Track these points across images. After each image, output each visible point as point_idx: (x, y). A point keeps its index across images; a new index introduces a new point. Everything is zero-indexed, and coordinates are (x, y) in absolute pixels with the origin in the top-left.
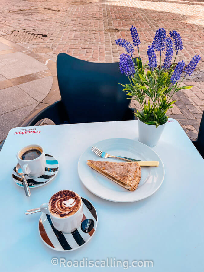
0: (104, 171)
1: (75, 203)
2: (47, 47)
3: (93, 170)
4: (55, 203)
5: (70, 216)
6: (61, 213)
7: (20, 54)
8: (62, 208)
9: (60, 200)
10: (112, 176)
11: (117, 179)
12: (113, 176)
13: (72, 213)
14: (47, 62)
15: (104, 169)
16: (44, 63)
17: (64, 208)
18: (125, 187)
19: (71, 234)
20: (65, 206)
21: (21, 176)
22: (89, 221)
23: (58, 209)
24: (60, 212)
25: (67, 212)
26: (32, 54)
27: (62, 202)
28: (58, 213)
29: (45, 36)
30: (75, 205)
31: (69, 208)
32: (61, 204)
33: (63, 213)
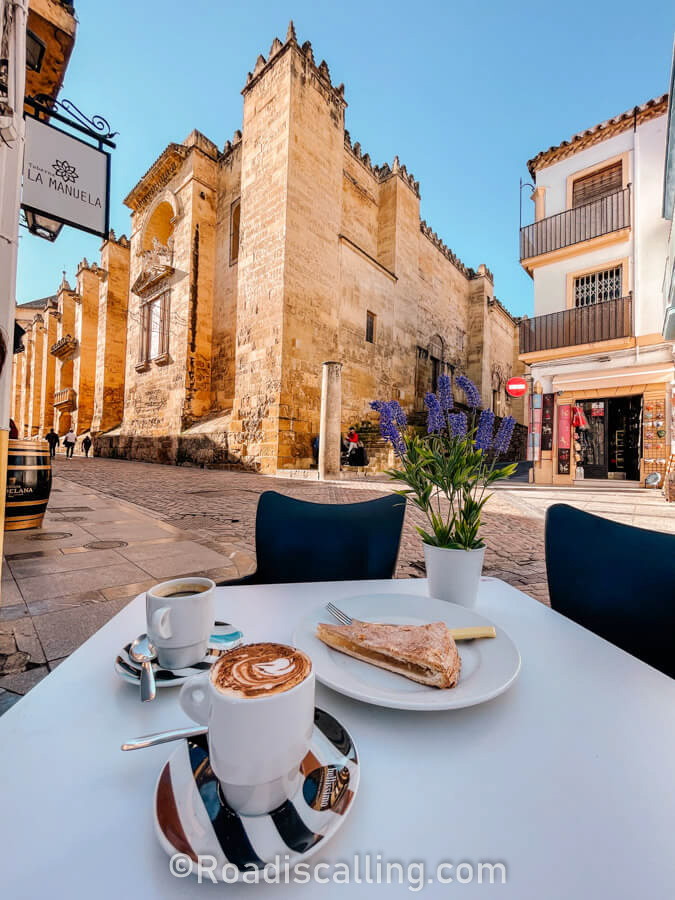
0: (361, 644)
1: (293, 666)
2: (237, 535)
3: (333, 652)
4: (231, 667)
5: (277, 695)
6: (250, 687)
7: (186, 544)
8: (252, 676)
9: (248, 662)
10: (385, 652)
11: (399, 659)
12: (388, 650)
13: (285, 688)
14: (233, 555)
15: (362, 639)
16: (228, 556)
17: (260, 677)
18: (424, 679)
19: (269, 818)
20: (262, 672)
21: (141, 664)
22: (329, 773)
23: (240, 679)
24: (244, 685)
25: (268, 686)
26: (208, 544)
27: (253, 666)
28: (238, 688)
29: (237, 521)
30: (293, 671)
31: (276, 678)
32: (250, 670)
33: (254, 688)
